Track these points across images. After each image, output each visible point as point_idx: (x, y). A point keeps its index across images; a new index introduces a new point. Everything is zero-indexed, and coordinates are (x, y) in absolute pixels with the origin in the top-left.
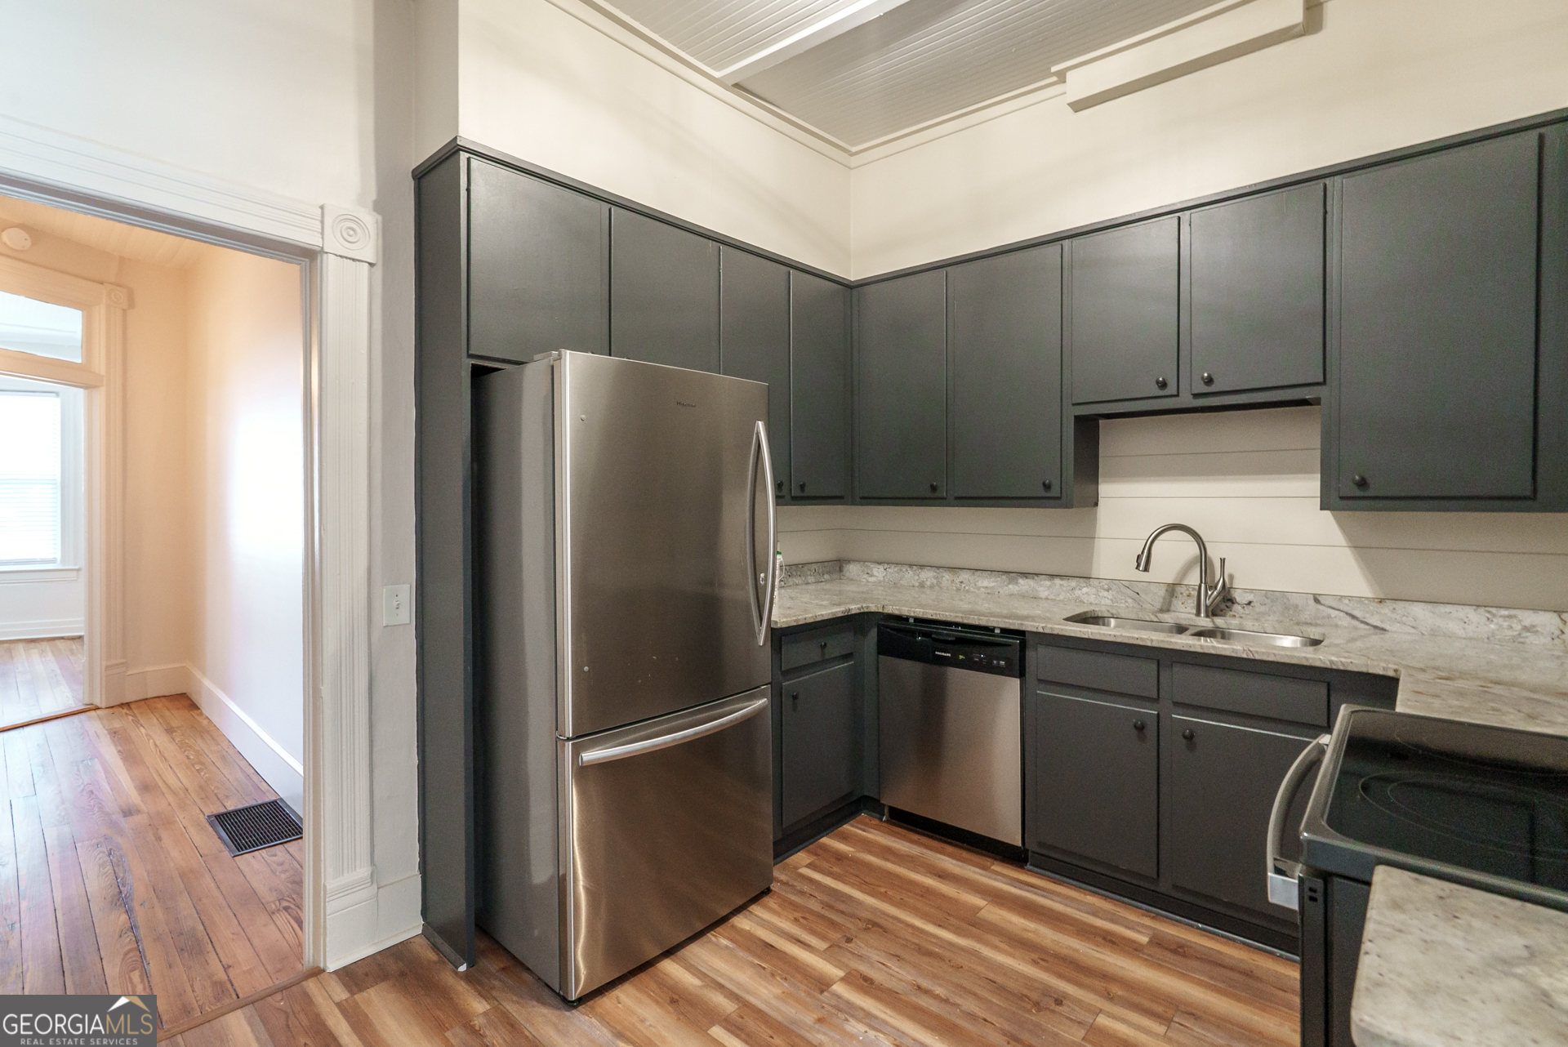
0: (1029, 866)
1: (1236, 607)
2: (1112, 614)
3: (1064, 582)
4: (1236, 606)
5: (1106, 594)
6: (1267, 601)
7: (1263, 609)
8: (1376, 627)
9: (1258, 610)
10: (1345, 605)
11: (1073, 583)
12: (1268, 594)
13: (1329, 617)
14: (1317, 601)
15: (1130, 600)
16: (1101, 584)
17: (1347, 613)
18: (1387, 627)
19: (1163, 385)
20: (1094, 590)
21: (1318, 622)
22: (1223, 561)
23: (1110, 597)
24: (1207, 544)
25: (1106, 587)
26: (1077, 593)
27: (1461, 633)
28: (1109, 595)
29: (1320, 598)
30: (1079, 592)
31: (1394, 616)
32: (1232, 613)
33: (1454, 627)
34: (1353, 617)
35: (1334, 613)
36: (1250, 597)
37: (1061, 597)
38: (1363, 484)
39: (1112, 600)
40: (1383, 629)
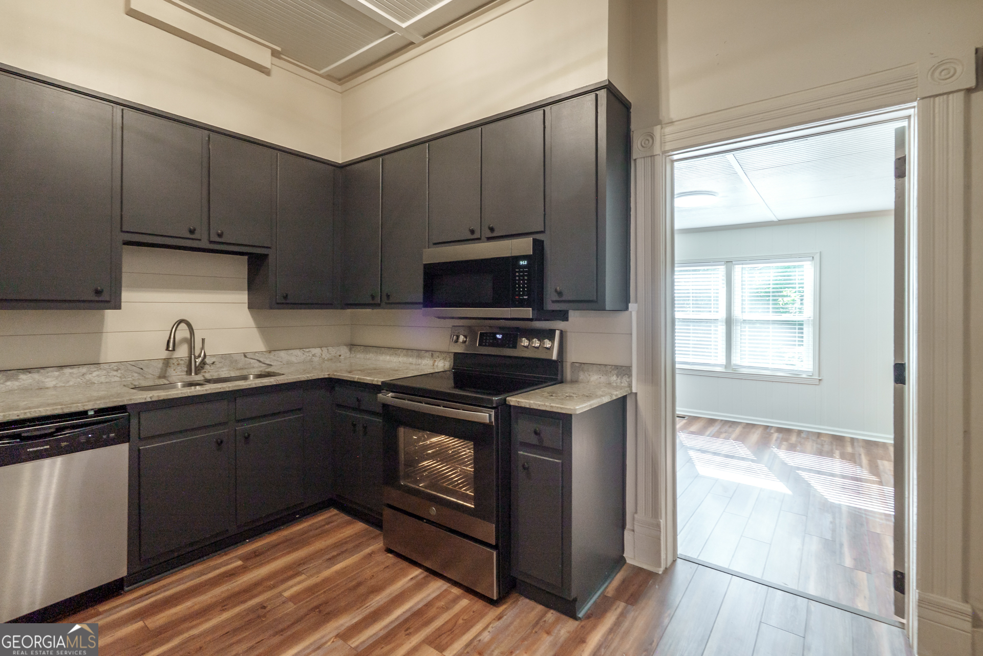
0: (126, 589)
1: (207, 367)
2: (135, 385)
3: (75, 370)
4: (206, 365)
5: (115, 373)
6: (223, 360)
7: (220, 365)
8: (268, 365)
9: (218, 366)
10: (257, 356)
11: (84, 370)
12: (223, 356)
13: (250, 363)
14: (245, 356)
15: (136, 375)
16: (111, 367)
17: (258, 360)
18: (272, 364)
19: (192, 232)
20: (105, 372)
21: (246, 367)
22: (203, 340)
23: (119, 375)
24: (195, 331)
25: (115, 368)
26: (88, 377)
27: (296, 361)
28: (118, 374)
29: (246, 354)
30: (90, 376)
31: (274, 358)
32: (204, 370)
33: (293, 359)
34: (260, 361)
35: (252, 361)
36: (213, 359)
37: (71, 383)
38: (286, 297)
39: (120, 377)
40: (271, 365)
